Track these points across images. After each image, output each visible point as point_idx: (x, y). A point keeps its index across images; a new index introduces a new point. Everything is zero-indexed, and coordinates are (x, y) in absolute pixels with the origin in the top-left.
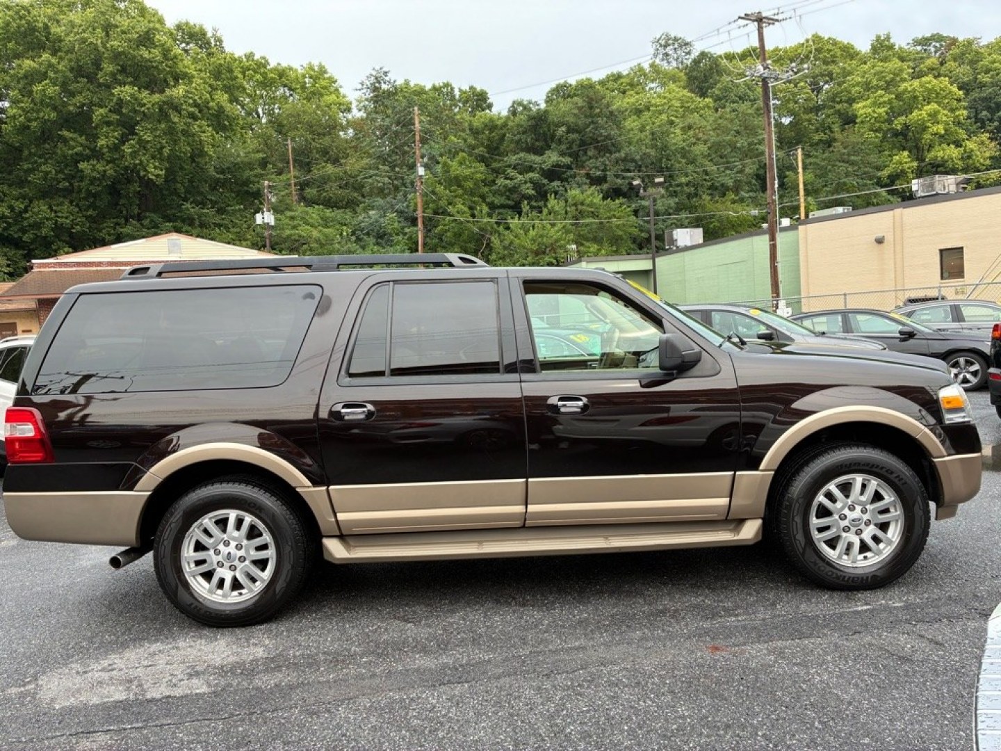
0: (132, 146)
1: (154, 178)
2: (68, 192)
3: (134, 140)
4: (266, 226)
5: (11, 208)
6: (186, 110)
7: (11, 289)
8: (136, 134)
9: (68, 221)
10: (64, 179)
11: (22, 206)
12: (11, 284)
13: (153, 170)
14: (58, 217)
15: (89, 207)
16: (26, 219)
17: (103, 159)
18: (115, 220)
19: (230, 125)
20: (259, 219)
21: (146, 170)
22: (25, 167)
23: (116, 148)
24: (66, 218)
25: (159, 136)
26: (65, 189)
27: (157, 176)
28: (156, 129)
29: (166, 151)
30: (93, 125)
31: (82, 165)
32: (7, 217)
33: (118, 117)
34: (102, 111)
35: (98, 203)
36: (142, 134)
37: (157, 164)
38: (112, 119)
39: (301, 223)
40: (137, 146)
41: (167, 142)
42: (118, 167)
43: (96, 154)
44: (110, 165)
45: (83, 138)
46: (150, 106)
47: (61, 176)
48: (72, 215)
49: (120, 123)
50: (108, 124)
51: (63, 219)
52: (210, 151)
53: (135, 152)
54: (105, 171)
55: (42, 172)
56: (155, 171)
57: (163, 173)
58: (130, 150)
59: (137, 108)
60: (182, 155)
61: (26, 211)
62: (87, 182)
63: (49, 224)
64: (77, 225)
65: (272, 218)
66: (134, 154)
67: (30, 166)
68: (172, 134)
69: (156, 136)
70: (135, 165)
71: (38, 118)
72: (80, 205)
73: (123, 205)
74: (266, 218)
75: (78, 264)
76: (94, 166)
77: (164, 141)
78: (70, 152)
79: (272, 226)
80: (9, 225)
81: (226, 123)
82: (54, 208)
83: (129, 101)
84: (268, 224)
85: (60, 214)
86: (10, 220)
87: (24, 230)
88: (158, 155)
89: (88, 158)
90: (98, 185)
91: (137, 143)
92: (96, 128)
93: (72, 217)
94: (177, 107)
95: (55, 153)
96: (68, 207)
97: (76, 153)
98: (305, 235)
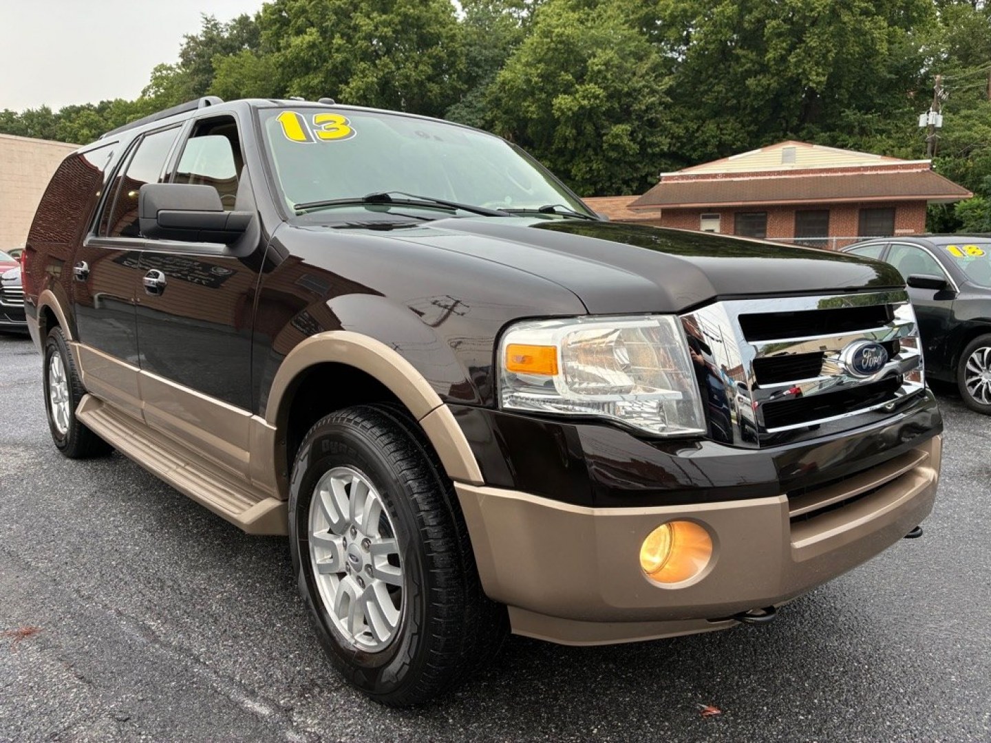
0: (799, 55)
1: (815, 85)
2: (735, 110)
3: (800, 48)
4: (932, 128)
5: (687, 129)
6: (858, 7)
7: (636, 201)
8: (804, 42)
9: (730, 138)
10: (733, 97)
11: (695, 127)
12: (637, 197)
13: (814, 77)
14: (723, 134)
15: (751, 122)
16: (697, 138)
17: (769, 72)
18: (772, 134)
19: (920, 16)
20: (923, 120)
21: (808, 79)
22: (702, 89)
23: (783, 59)
24: (730, 135)
25: (827, 40)
26: (732, 107)
27: (819, 83)
28: (823, 34)
29: (831, 56)
30: (765, 39)
31: (750, 82)
32: (682, 137)
33: (789, 27)
34: (774, 23)
35: (761, 118)
36: (808, 40)
37: (820, 70)
38: (783, 30)
39: (977, 122)
40: (803, 54)
41: (833, 46)
42: (782, 78)
43: (764, 69)
44: (776, 78)
45: (754, 54)
46: (821, 9)
47: (731, 94)
48: (736, 131)
49: (791, 32)
50: (780, 35)
51: (727, 136)
52: (883, 48)
53: (799, 61)
54: (769, 85)
55: (715, 92)
56: (817, 78)
57: (823, 79)
58: (795, 60)
59: (808, 14)
60: (849, 57)
61: (697, 130)
62: (752, 97)
63: (714, 141)
64: (738, 140)
65: (940, 118)
66: (797, 64)
67: (706, 88)
68: (841, 36)
69: (823, 41)
70: (799, 74)
71: (717, 40)
72: (745, 120)
73: (784, 117)
74: (931, 118)
75: (698, 176)
76: (759, 80)
77: (831, 45)
78: (740, 69)
79: (939, 128)
80: (683, 145)
81: (915, 14)
82: (721, 126)
83: (801, 8)
84: (933, 125)
85: (725, 132)
86: (685, 140)
87: (694, 149)
88: (822, 61)
89: (756, 74)
90: (761, 100)
91: (804, 51)
92: (767, 41)
93: (734, 134)
94: (849, 4)
95: (729, 73)
96: (733, 124)
97: (746, 70)
98: (978, 136)
